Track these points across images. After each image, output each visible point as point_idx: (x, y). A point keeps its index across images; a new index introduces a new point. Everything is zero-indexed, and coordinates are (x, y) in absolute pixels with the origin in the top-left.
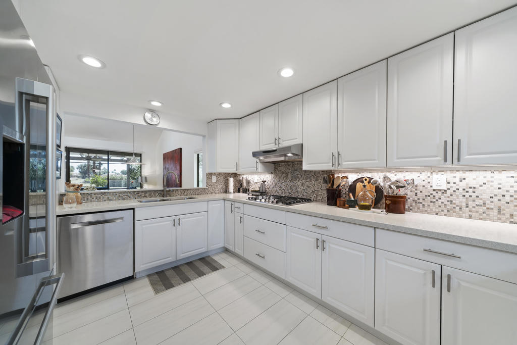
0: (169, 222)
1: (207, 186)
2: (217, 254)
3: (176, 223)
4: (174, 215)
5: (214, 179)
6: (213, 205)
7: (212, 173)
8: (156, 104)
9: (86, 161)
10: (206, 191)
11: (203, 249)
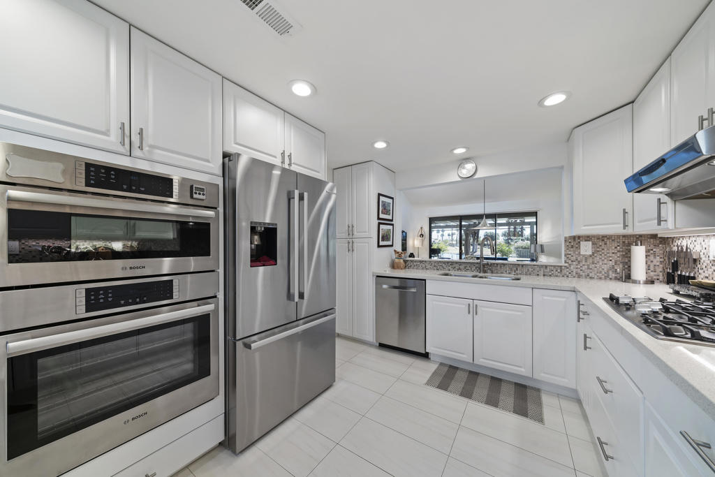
0: (462, 306)
1: (566, 262)
2: (550, 393)
3: (473, 310)
4: (471, 298)
5: (586, 248)
6: (545, 298)
7: (579, 237)
8: (460, 151)
9: (507, 227)
10: (565, 271)
11: (523, 370)
